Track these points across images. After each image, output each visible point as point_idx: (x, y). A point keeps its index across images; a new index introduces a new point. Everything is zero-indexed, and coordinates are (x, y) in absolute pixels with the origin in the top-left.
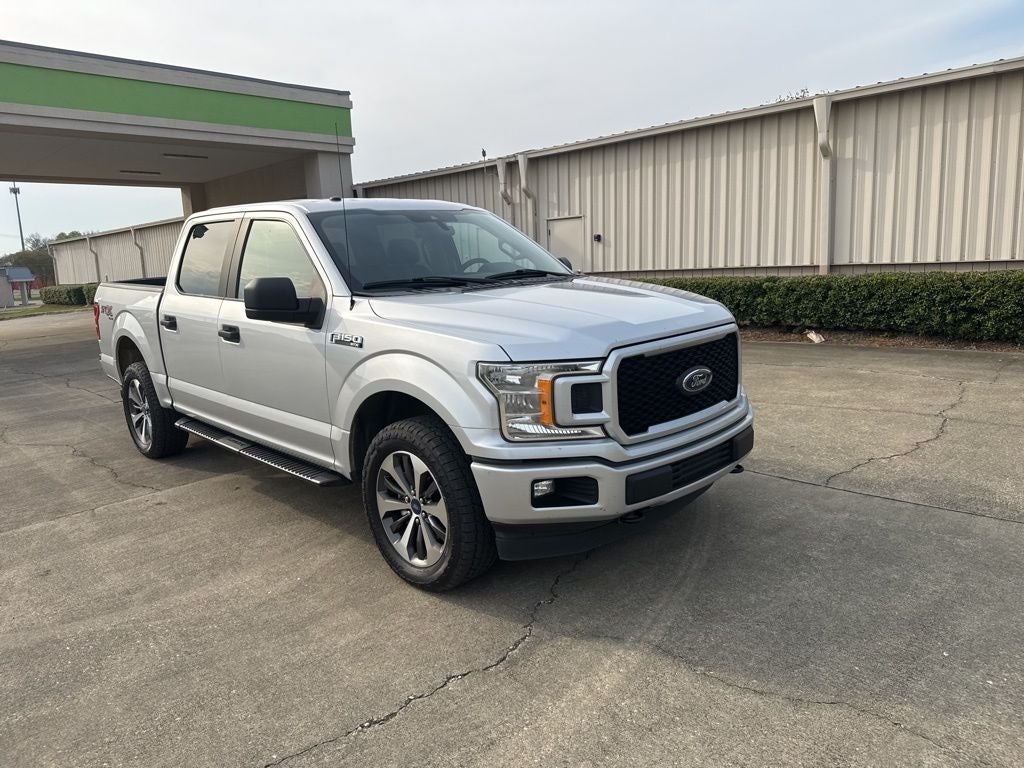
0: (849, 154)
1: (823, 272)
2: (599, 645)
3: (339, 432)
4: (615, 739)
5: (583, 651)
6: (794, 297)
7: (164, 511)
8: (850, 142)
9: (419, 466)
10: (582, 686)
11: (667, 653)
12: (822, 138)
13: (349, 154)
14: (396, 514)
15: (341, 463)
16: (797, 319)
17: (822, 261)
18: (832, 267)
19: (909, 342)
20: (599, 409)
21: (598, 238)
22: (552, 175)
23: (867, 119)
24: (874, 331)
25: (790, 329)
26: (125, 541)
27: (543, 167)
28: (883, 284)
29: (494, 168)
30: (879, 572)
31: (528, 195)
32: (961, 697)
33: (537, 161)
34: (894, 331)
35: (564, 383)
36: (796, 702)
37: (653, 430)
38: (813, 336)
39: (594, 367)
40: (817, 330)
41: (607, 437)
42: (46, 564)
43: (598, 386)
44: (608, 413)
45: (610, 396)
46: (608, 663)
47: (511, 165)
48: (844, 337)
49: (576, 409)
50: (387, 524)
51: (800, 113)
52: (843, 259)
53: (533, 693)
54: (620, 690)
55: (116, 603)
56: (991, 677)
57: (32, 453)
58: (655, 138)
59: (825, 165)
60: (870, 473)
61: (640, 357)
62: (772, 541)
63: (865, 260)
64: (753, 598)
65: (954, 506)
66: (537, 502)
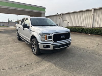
0: (96, 15)
1: (91, 28)
2: (48, 62)
3: (30, 39)
4: (44, 71)
5: (46, 62)
6: (87, 30)
7: (17, 45)
8: (96, 14)
9: (35, 43)
10: (44, 66)
11: (54, 64)
12: (93, 13)
13: (45, 13)
14: (34, 47)
15: (30, 42)
16: (88, 32)
17: (92, 26)
18: (92, 27)
19: (100, 36)
20: (51, 39)
21: (68, 22)
22: (64, 16)
23: (98, 11)
24: (96, 34)
25: (87, 33)
26: (12, 47)
27: (63, 15)
28: (97, 29)
29: (58, 15)
30: (81, 59)
31: (62, 18)
32: (82, 73)
33: (63, 14)
34: (98, 34)
35: (48, 36)
36: (64, 70)
37: (57, 42)
38: (89, 34)
39: (51, 35)
40: (90, 34)
41: (52, 42)
42: (5, 48)
43: (51, 36)
44: (52, 39)
45: (52, 37)
46: (48, 64)
47: (60, 15)
48: (92, 35)
49: (49, 39)
50: (33, 48)
51: (91, 10)
52: (94, 26)
53: (39, 65)
54: (47, 67)
55: (8, 52)
56: (86, 71)
57: (9, 39)
58: (75, 12)
59: (93, 16)
60: (87, 49)
61: (56, 34)
62: (72, 54)
63: (96, 27)
64: (66, 60)
65: (94, 53)
66: (44, 47)
